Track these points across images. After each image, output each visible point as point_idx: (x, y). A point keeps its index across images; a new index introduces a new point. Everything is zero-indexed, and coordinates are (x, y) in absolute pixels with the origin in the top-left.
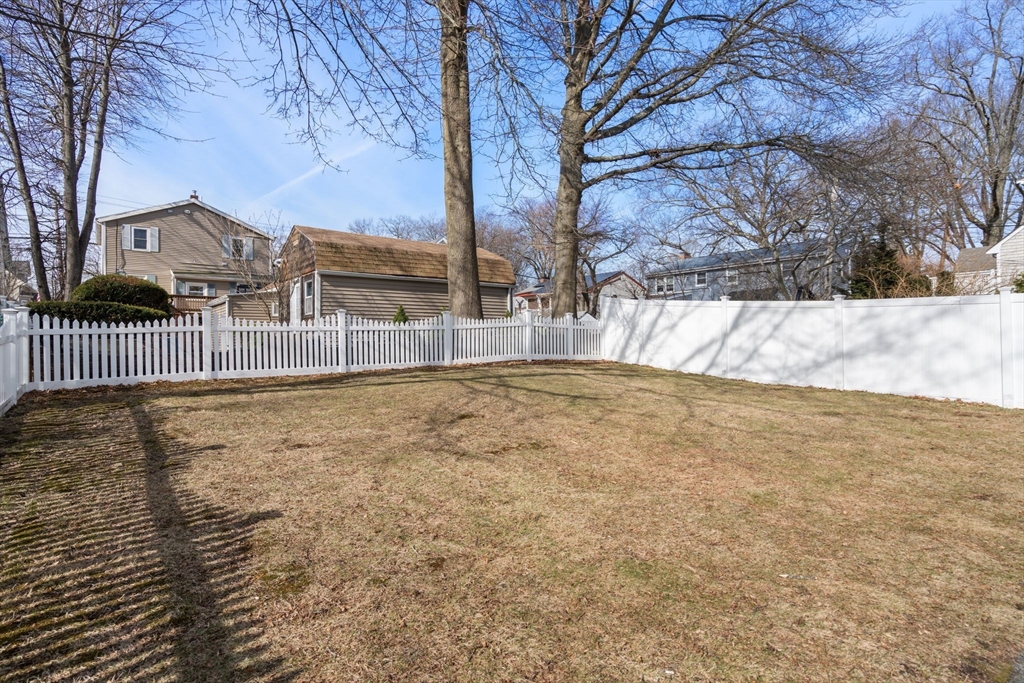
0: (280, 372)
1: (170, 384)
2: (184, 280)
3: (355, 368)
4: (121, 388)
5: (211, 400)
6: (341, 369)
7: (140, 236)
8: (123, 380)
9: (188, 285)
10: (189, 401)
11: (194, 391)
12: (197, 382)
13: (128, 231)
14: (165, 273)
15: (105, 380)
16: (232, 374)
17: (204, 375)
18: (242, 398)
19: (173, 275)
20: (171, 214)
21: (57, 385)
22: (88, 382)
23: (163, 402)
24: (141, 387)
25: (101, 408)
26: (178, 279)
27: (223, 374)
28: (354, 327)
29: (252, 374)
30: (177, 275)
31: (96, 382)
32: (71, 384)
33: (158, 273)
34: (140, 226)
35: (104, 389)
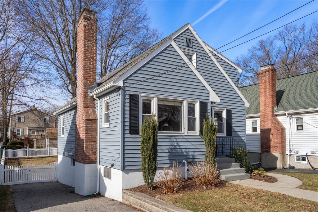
0: (38, 156)
1: (22, 158)
2: (30, 130)
3: (51, 155)
4: (16, 158)
5: (26, 160)
6: (48, 156)
7: (20, 118)
8: (16, 157)
9: (31, 131)
10: (24, 160)
11: (25, 158)
12: (26, 157)
13: (17, 117)
14: (26, 128)
15: (14, 157)
16: (31, 156)
17: (27, 156)
18: (30, 159)
19: (28, 129)
20: (28, 112)
21: (8, 158)
22: (12, 157)
23: (21, 160)
24: (18, 158)
25: (14, 160)
26: (29, 130)
27: (30, 156)
28: (51, 149)
29: (34, 156)
30: (29, 129)
31: (13, 157)
32: (10, 158)
33: (24, 128)
34: (20, 116)
35: (14, 158)
